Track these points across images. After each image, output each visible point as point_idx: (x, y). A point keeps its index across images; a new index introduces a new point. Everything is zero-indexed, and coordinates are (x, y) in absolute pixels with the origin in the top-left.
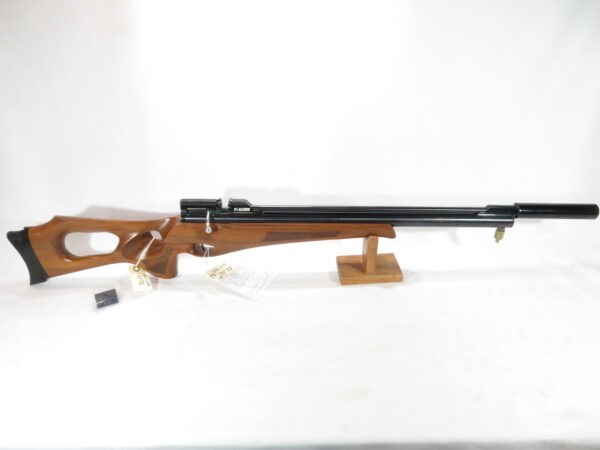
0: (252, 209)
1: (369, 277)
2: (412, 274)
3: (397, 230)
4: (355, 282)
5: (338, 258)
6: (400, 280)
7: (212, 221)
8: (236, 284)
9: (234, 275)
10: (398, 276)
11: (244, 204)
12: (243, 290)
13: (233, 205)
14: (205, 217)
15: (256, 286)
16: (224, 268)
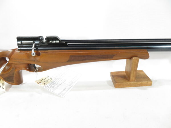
0: (60, 41)
1: (132, 83)
2: (156, 81)
3: (150, 53)
4: (123, 86)
5: (111, 73)
6: (150, 84)
7: (36, 50)
8: (53, 88)
9: (53, 83)
10: (149, 82)
11: (56, 38)
12: (57, 91)
13: (48, 39)
14: (32, 47)
15: (65, 89)
16: (48, 79)
